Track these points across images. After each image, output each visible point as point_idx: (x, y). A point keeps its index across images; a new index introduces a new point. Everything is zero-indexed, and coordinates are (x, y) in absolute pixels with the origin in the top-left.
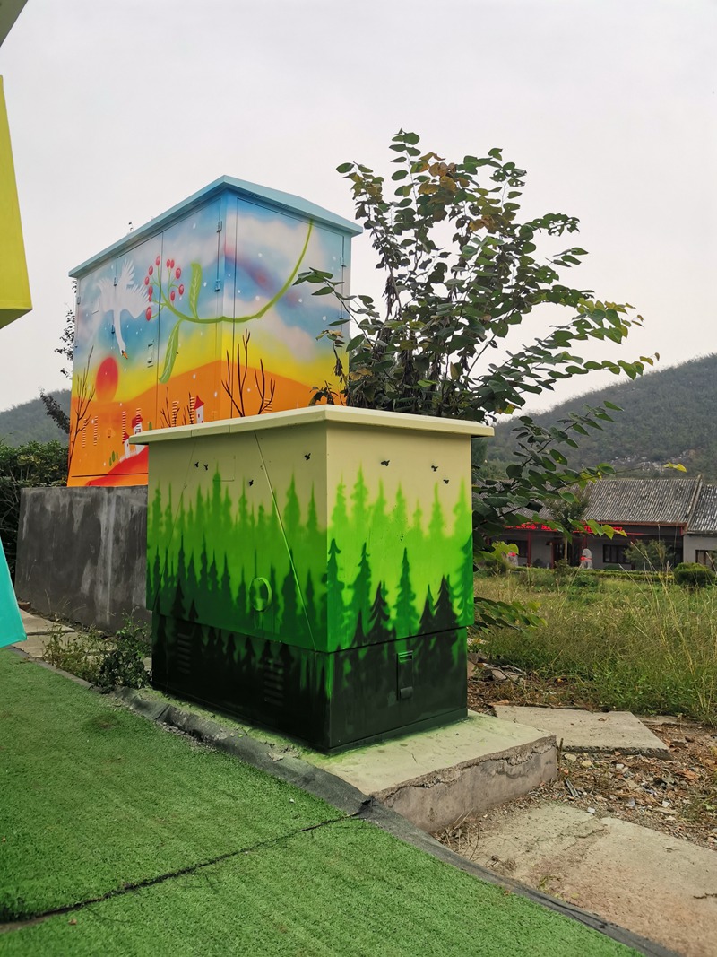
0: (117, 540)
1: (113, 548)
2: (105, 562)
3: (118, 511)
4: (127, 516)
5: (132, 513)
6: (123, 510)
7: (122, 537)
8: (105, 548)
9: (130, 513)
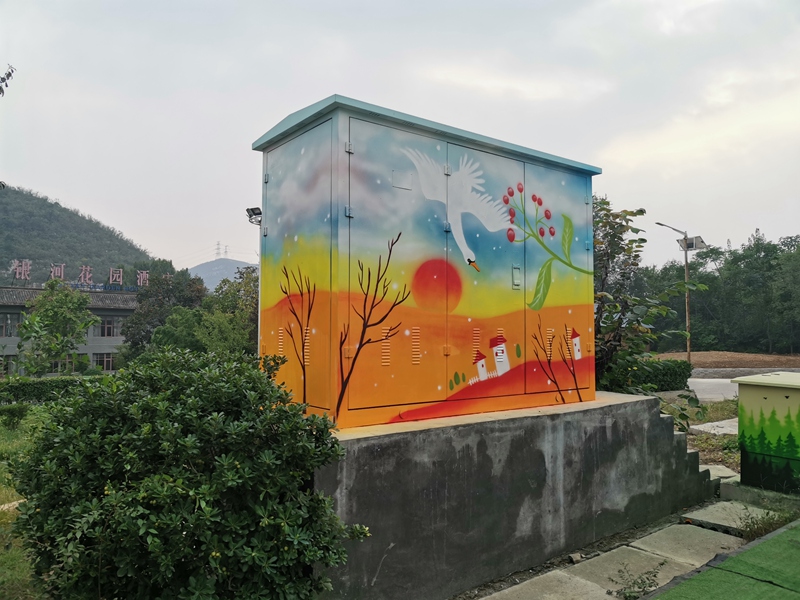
0: (569, 463)
1: (564, 472)
2: (554, 491)
3: (567, 436)
4: (580, 437)
5: (586, 434)
6: (574, 434)
7: (576, 458)
8: (554, 475)
9: (583, 435)
